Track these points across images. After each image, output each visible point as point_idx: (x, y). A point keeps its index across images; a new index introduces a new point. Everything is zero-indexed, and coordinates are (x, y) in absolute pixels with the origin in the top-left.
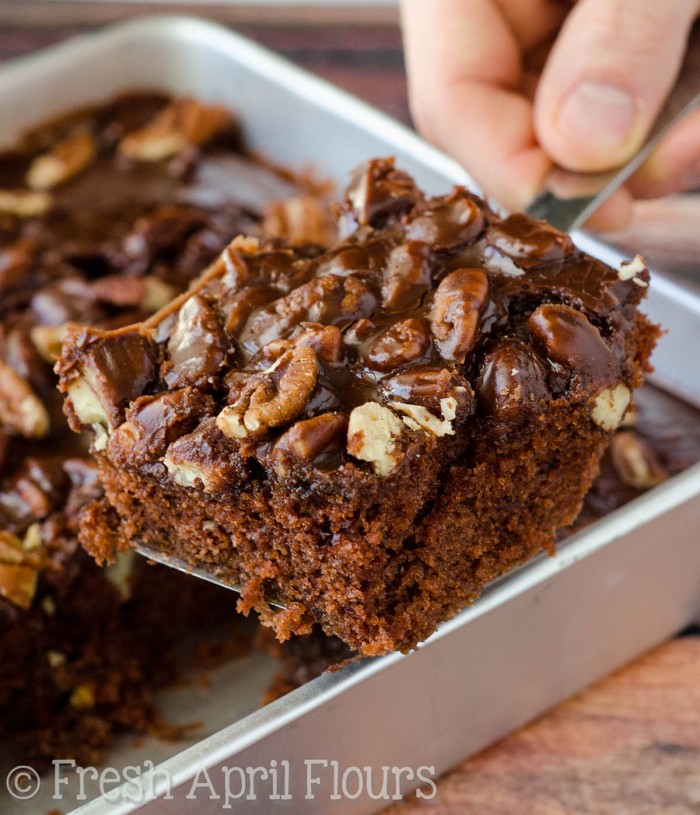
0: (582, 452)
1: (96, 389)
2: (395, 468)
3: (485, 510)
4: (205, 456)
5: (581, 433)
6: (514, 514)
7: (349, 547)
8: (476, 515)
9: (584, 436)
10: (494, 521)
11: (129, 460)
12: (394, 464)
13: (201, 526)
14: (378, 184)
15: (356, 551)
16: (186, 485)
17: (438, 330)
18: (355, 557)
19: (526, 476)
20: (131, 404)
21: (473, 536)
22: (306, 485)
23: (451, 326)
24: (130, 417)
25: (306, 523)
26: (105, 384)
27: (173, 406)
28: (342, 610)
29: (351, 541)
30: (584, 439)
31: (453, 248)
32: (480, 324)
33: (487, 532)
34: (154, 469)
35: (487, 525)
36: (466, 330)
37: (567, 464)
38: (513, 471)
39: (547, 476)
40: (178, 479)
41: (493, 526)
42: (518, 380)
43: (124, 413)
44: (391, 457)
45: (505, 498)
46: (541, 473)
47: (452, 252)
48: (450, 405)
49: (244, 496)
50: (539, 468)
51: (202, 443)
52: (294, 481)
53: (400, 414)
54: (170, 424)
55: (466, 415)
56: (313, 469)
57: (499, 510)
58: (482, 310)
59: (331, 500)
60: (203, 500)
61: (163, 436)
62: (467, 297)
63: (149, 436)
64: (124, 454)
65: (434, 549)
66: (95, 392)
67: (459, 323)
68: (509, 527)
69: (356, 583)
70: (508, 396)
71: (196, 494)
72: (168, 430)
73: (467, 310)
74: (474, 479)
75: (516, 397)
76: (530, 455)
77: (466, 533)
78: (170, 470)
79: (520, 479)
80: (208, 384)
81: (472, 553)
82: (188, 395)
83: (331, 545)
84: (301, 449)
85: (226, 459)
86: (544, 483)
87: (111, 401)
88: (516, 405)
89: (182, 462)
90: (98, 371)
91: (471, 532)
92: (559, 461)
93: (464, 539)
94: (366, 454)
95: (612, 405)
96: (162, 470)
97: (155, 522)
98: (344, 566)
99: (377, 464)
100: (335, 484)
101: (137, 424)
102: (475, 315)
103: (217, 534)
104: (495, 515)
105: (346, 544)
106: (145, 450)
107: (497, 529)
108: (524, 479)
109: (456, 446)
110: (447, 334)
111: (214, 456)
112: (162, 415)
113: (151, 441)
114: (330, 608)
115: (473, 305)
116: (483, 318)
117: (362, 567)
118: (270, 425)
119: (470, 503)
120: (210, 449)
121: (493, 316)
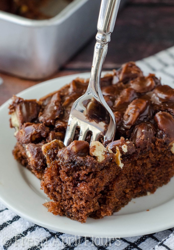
0: (168, 162)
2: (104, 160)
5: (167, 155)
6: (141, 179)
7: (83, 188)
8: (128, 178)
9: (169, 157)
10: (134, 181)
12: (104, 158)
14: (129, 68)
15: (85, 189)
17: (125, 117)
18: (85, 191)
19: (146, 167)
21: (126, 185)
22: (74, 163)
23: (129, 116)
25: (70, 178)
27: (35, 128)
28: (78, 211)
29: (84, 186)
30: (169, 158)
31: (142, 93)
32: (139, 117)
33: (131, 184)
35: (131, 181)
36: (133, 118)
37: (163, 166)
38: (141, 164)
39: (155, 169)
41: (133, 182)
42: (144, 133)
44: (104, 156)
45: (139, 173)
46: (153, 167)
47: (142, 94)
48: (125, 147)
50: (152, 165)
52: (70, 161)
54: (33, 134)
56: (77, 156)
57: (136, 177)
58: (141, 113)
59: (82, 168)
62: (137, 108)
65: (115, 191)
67: (131, 116)
68: (139, 183)
69: (84, 200)
70: (139, 138)
72: (32, 136)
73: (135, 112)
75: (142, 138)
76: (148, 160)
77: (124, 184)
79: (144, 168)
80: (50, 122)
81: (126, 191)
82: (41, 126)
83: (77, 187)
84: (75, 149)
86: (154, 171)
88: (142, 141)
92: (160, 164)
93: (123, 186)
94: (95, 153)
98: (81, 194)
99: (98, 158)
100: (84, 161)
101: (24, 131)
102: (137, 114)
104: (134, 178)
105: (82, 186)
106: (24, 139)
107: (134, 183)
108: (146, 168)
110: (127, 118)
112: (31, 130)
114: (74, 210)
115: (138, 110)
116: (141, 115)
117: (87, 195)
121: (145, 115)
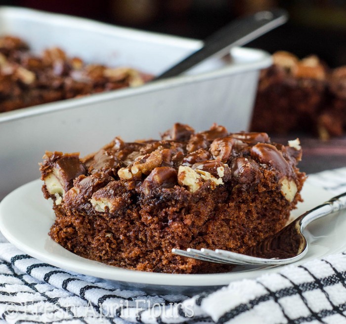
1: (58, 177)
2: (199, 189)
3: (234, 227)
4: (111, 195)
5: (276, 199)
6: (246, 235)
8: (230, 228)
9: (278, 201)
10: (237, 234)
11: (73, 204)
12: (199, 187)
13: (105, 235)
15: (179, 227)
16: (100, 211)
17: (214, 153)
18: (178, 231)
20: (76, 178)
22: (158, 198)
23: (220, 151)
24: (75, 184)
25: (155, 219)
26: (63, 173)
27: (96, 178)
29: (177, 222)
30: (278, 203)
33: (235, 238)
34: (85, 207)
35: (235, 235)
37: (270, 218)
38: (246, 211)
40: (97, 209)
41: (237, 237)
43: (73, 182)
44: (198, 184)
45: (243, 224)
46: (258, 218)
48: (222, 170)
49: (129, 211)
51: (110, 189)
52: (153, 196)
53: (199, 173)
54: (95, 184)
55: (228, 178)
56: (162, 188)
57: (240, 229)
59: (169, 204)
60: (108, 217)
61: (91, 190)
62: (226, 141)
63: (84, 191)
64: (71, 201)
65: (211, 237)
66: (58, 178)
68: (244, 240)
69: (177, 246)
71: (105, 215)
72: (94, 187)
73: (227, 144)
74: (229, 210)
75: (249, 166)
76: (254, 205)
77: (225, 235)
78: (93, 205)
79: (249, 217)
80: (112, 171)
82: (103, 174)
83: (167, 226)
84: (157, 179)
85: (121, 196)
86: (260, 224)
87: (66, 180)
89: (99, 199)
90: (60, 168)
91: (227, 235)
92: (266, 215)
93: (224, 238)
95: (289, 188)
96: (89, 206)
97: (81, 243)
98: (173, 238)
99: (191, 187)
100: (172, 194)
101: (79, 186)
102: (230, 146)
103: (112, 239)
105: (175, 224)
106: (82, 197)
107: (239, 239)
108: (251, 218)
109: (222, 197)
110: (218, 153)
111: (115, 195)
112: (91, 181)
113: (85, 193)
114: (164, 262)
118: (143, 172)
119: (227, 221)
120: (113, 191)
